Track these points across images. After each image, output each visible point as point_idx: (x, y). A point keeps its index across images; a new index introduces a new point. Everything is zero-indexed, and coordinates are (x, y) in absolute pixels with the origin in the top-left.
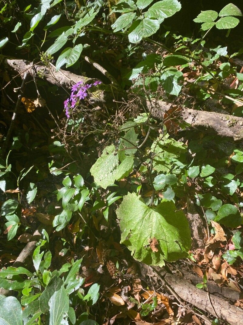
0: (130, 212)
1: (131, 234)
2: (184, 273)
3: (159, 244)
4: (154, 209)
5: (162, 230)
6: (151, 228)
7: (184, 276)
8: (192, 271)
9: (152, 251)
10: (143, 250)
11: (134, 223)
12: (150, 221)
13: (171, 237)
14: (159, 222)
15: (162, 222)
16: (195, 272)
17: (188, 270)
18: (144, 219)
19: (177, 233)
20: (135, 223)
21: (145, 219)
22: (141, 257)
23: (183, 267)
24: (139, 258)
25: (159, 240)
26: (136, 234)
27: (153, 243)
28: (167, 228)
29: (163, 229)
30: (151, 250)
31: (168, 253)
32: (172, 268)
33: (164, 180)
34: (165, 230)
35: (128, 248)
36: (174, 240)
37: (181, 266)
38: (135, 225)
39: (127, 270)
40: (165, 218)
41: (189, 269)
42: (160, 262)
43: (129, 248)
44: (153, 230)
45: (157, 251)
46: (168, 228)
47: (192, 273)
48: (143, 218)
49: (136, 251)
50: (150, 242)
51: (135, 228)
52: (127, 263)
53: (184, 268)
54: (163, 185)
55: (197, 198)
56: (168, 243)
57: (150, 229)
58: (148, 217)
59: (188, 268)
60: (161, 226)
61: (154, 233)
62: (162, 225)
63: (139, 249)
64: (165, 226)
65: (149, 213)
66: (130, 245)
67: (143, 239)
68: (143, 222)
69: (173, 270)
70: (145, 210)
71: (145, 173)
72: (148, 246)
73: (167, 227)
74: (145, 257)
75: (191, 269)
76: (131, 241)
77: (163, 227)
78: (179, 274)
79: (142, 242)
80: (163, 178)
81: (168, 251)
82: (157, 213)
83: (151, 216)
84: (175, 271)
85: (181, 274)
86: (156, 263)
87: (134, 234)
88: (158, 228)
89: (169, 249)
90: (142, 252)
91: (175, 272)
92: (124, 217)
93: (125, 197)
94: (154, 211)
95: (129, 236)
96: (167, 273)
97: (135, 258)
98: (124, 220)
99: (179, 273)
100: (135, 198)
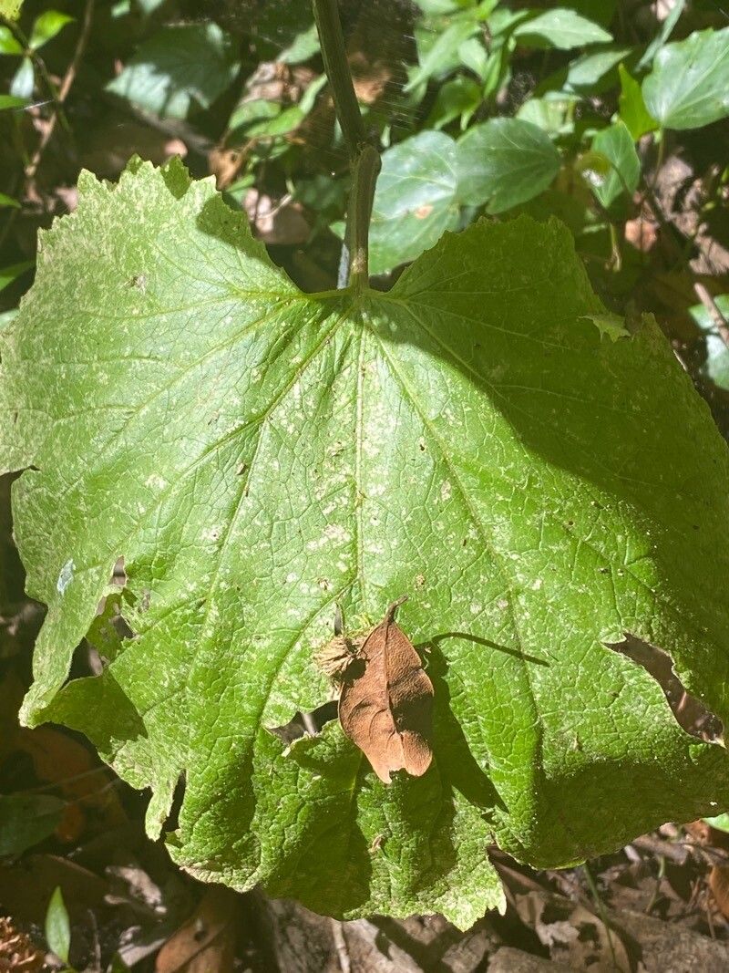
0: (103, 378)
1: (132, 617)
2: (645, 938)
3: (443, 691)
4: (374, 312)
5: (472, 534)
6: (350, 518)
7: (640, 957)
8: (698, 911)
9: (367, 768)
10: (265, 766)
11: (157, 482)
12: (334, 448)
13: (573, 598)
14: (436, 446)
15: (460, 443)
16: (719, 920)
17: (662, 904)
18: (265, 432)
19: (628, 551)
20: (162, 484)
21: (278, 435)
22: (248, 848)
23: (627, 881)
24: (231, 856)
25: (443, 645)
26: (183, 604)
27: (373, 684)
28: (522, 500)
29: (484, 519)
30: (351, 765)
31: (539, 775)
32: (540, 908)
33: (444, 181)
34: (502, 535)
35: (117, 767)
36: (610, 634)
37: (606, 876)
38: (164, 510)
39: (156, 953)
40: (499, 404)
41: (670, 893)
42: (452, 876)
43: (126, 762)
44: (371, 547)
45: (418, 766)
46: (533, 507)
47: (702, 929)
48: (252, 424)
49: (190, 792)
50: (336, 676)
51: (171, 537)
52: (153, 895)
53: (634, 894)
54: (440, 220)
55: (707, 332)
56: (536, 671)
57: (340, 534)
58: (303, 409)
59: (665, 887)
60: (459, 494)
61: (375, 577)
62: (467, 482)
63: (220, 762)
64: (504, 488)
65: (319, 361)
66: (134, 729)
67: (264, 646)
68: (258, 468)
69: (547, 920)
70: (275, 326)
71: (278, 151)
72: (325, 714)
73: (519, 495)
74: (292, 836)
75: (685, 895)
76: (139, 692)
77: (478, 504)
78: (598, 947)
79: (249, 678)
80: (432, 166)
81: (538, 755)
82: (408, 353)
83: (342, 399)
84: (566, 926)
85: (620, 948)
86: (413, 891)
87: (161, 601)
88: (423, 516)
89: (548, 736)
90: (257, 786)
91: (564, 931)
92: (48, 443)
93: (52, 241)
94: (368, 341)
95: (111, 631)
96: (497, 947)
97: (189, 855)
98: (48, 478)
99: (595, 937)
100: (156, 217)
